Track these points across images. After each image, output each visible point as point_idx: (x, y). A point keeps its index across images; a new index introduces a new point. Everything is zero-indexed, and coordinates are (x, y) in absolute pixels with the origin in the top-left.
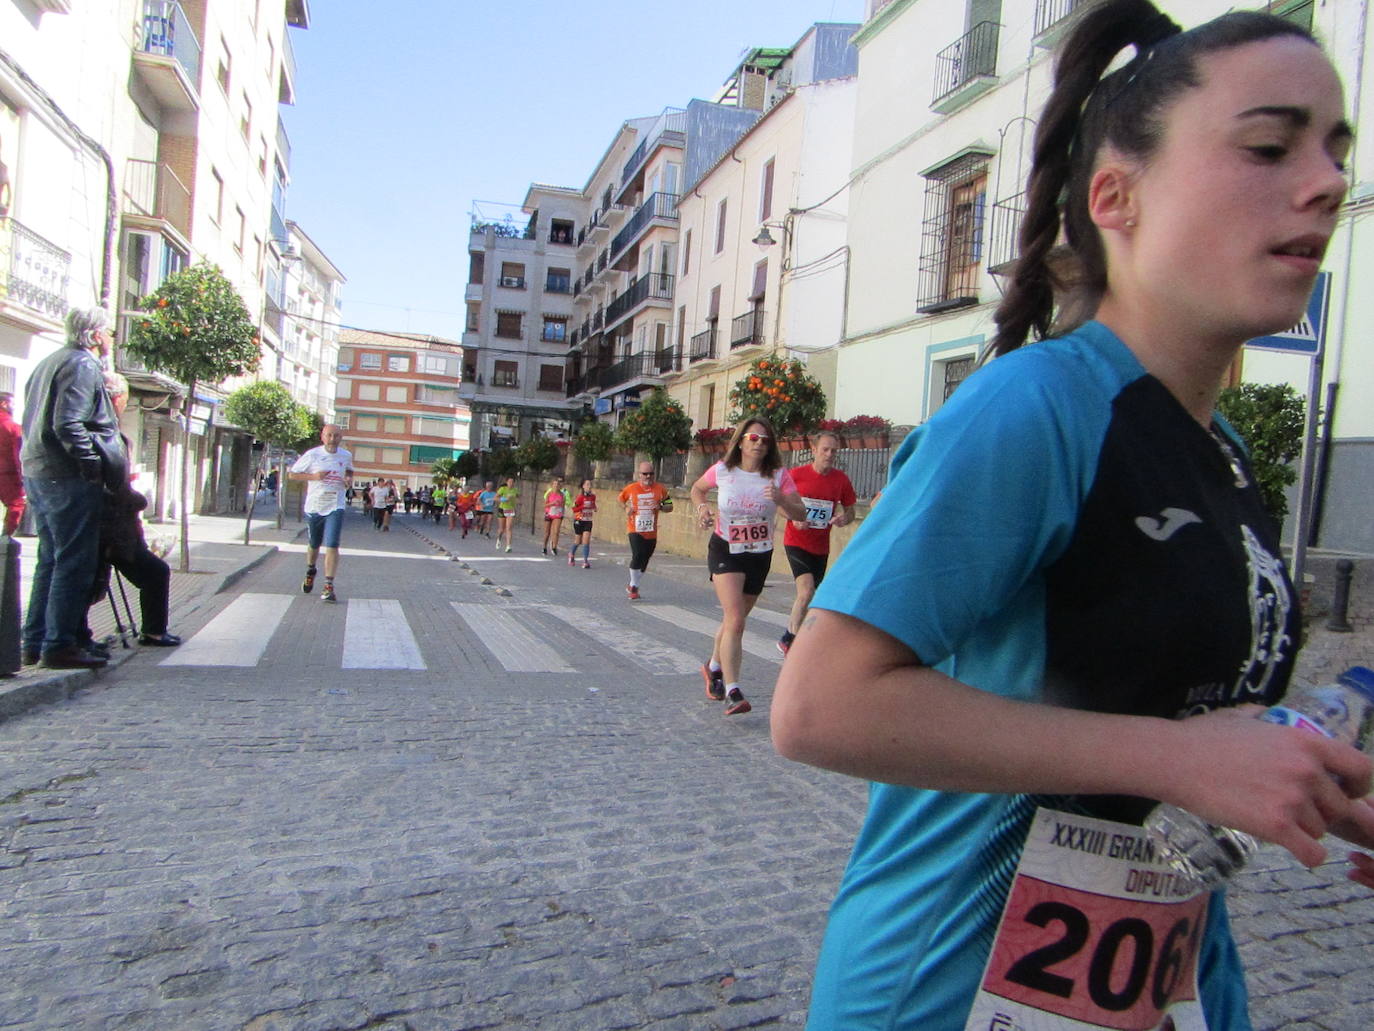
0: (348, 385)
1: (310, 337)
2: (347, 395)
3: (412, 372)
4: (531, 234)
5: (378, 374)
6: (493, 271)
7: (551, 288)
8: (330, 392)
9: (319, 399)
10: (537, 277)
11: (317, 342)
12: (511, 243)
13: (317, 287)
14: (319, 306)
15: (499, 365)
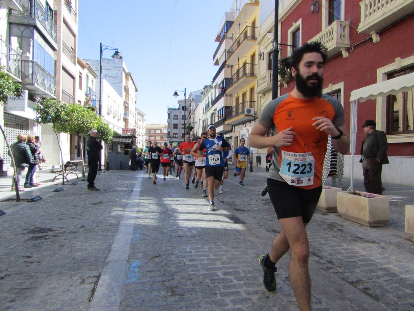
0: (148, 137)
1: (140, 128)
2: (148, 139)
3: (161, 133)
4: (179, 109)
5: (154, 134)
6: (172, 117)
7: (183, 119)
8: (144, 139)
9: (142, 141)
10: (180, 117)
11: (141, 129)
12: (175, 111)
13: (141, 117)
14: (141, 122)
15: (174, 134)
